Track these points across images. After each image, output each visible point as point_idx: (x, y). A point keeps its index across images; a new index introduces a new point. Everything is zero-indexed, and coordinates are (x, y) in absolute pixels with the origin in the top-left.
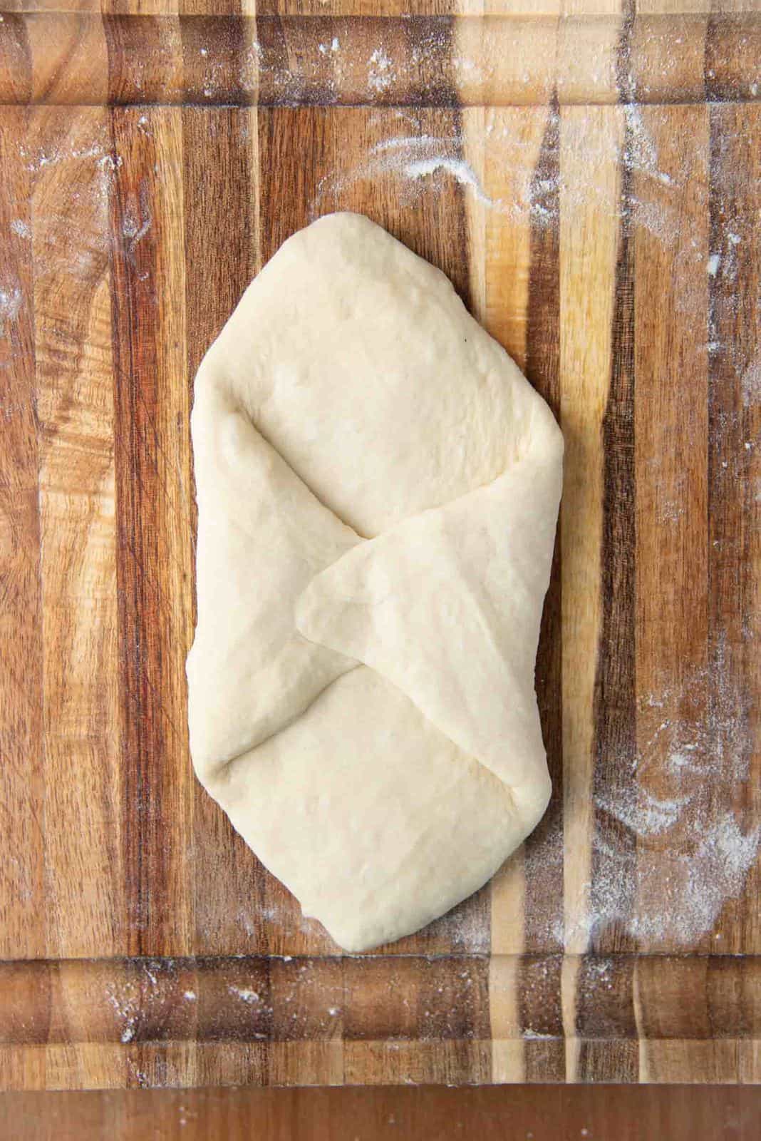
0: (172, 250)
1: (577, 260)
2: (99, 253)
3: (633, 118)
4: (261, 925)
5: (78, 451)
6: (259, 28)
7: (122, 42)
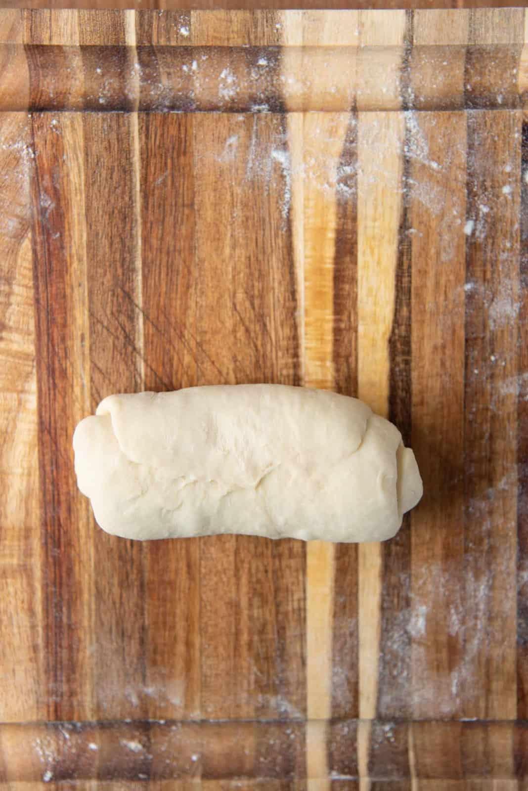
0: (76, 217)
1: (370, 223)
2: (22, 219)
3: (411, 121)
4: (143, 698)
5: (9, 361)
6: (139, 54)
7: (39, 64)
